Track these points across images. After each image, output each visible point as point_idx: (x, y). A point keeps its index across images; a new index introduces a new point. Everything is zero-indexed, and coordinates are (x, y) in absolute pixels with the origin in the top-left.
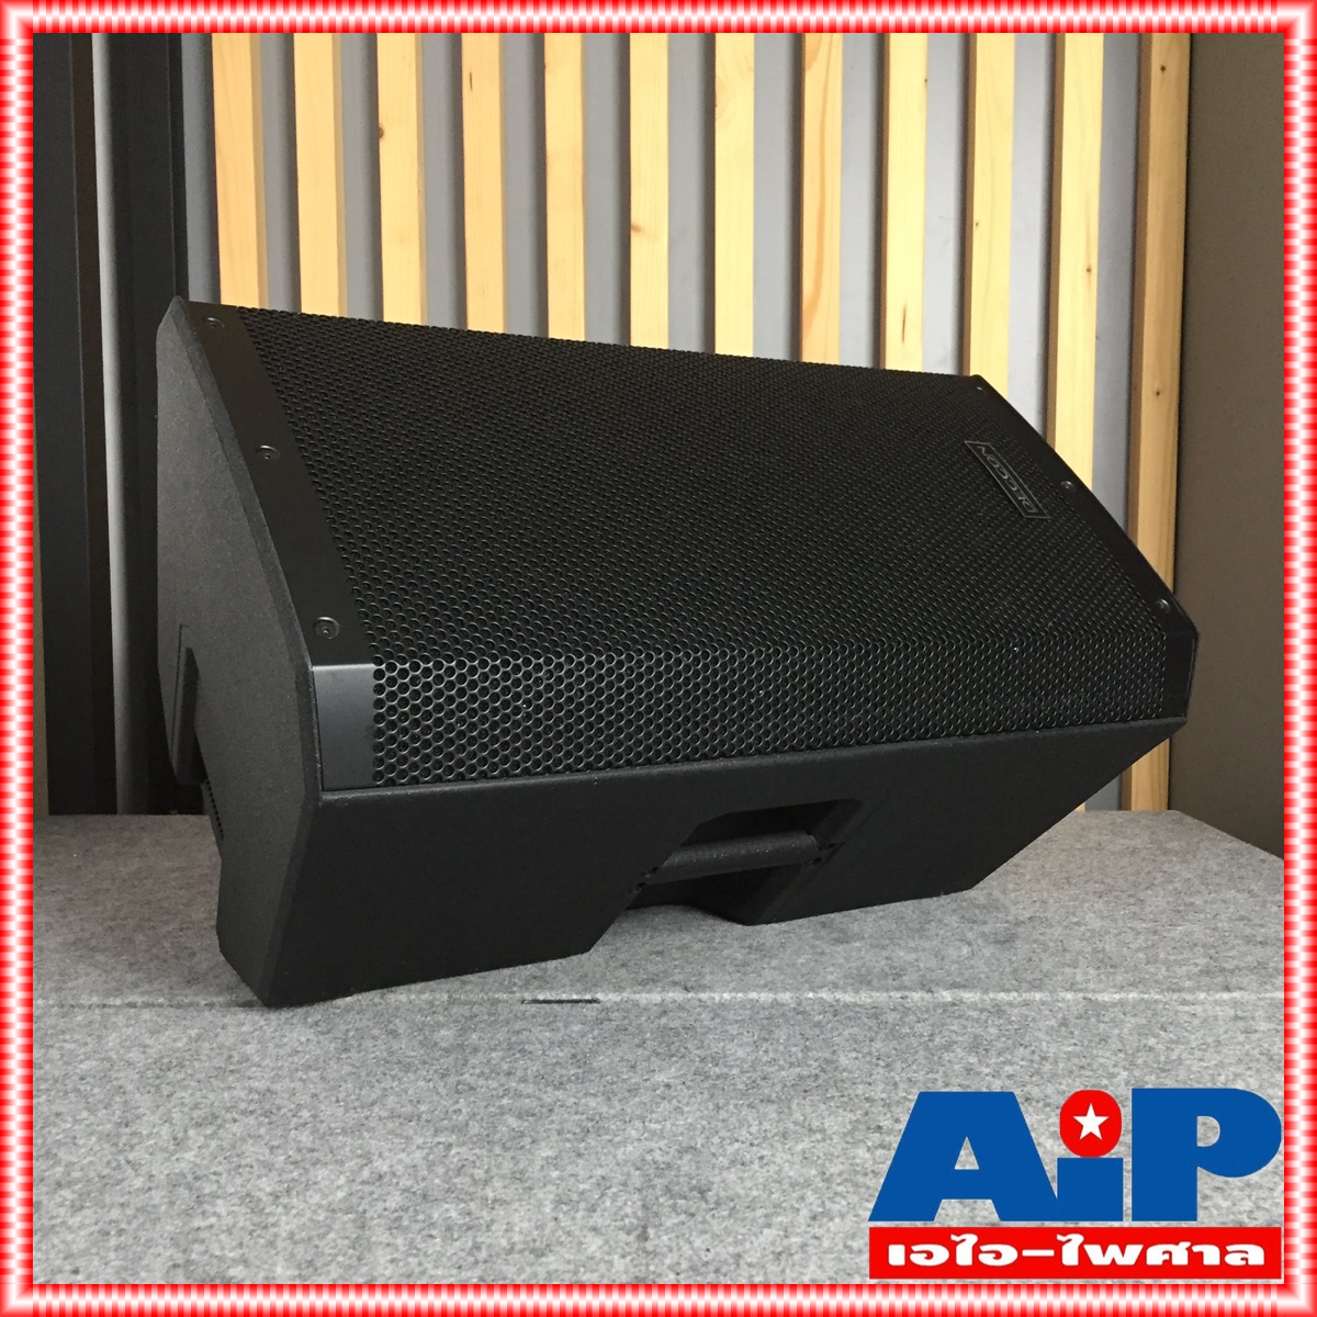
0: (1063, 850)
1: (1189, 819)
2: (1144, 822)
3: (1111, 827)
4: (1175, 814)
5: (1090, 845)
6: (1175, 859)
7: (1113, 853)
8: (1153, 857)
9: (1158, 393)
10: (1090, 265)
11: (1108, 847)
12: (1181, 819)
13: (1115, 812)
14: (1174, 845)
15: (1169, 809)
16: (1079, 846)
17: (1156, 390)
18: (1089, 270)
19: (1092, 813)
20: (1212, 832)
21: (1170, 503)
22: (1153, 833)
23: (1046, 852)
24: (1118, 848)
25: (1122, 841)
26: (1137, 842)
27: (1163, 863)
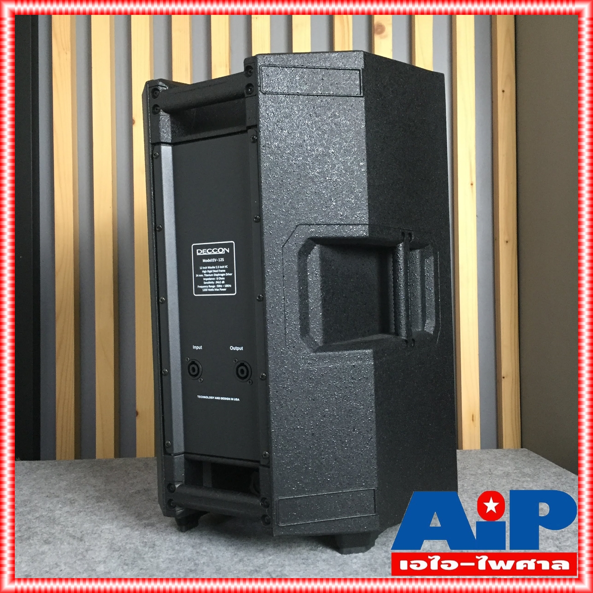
0: (472, 475)
1: (533, 454)
2: (510, 456)
3: (494, 459)
4: (525, 450)
5: (485, 471)
6: (529, 479)
7: (498, 476)
8: (518, 479)
9: (507, 242)
10: (472, 182)
11: (494, 473)
12: (529, 454)
13: (496, 450)
14: (527, 470)
15: (522, 447)
16: (479, 472)
17: (506, 240)
18: (472, 184)
19: (484, 451)
20: (546, 462)
21: (515, 294)
22: (516, 463)
23: (464, 476)
24: (500, 473)
25: (501, 468)
26: (509, 469)
27: (523, 482)
